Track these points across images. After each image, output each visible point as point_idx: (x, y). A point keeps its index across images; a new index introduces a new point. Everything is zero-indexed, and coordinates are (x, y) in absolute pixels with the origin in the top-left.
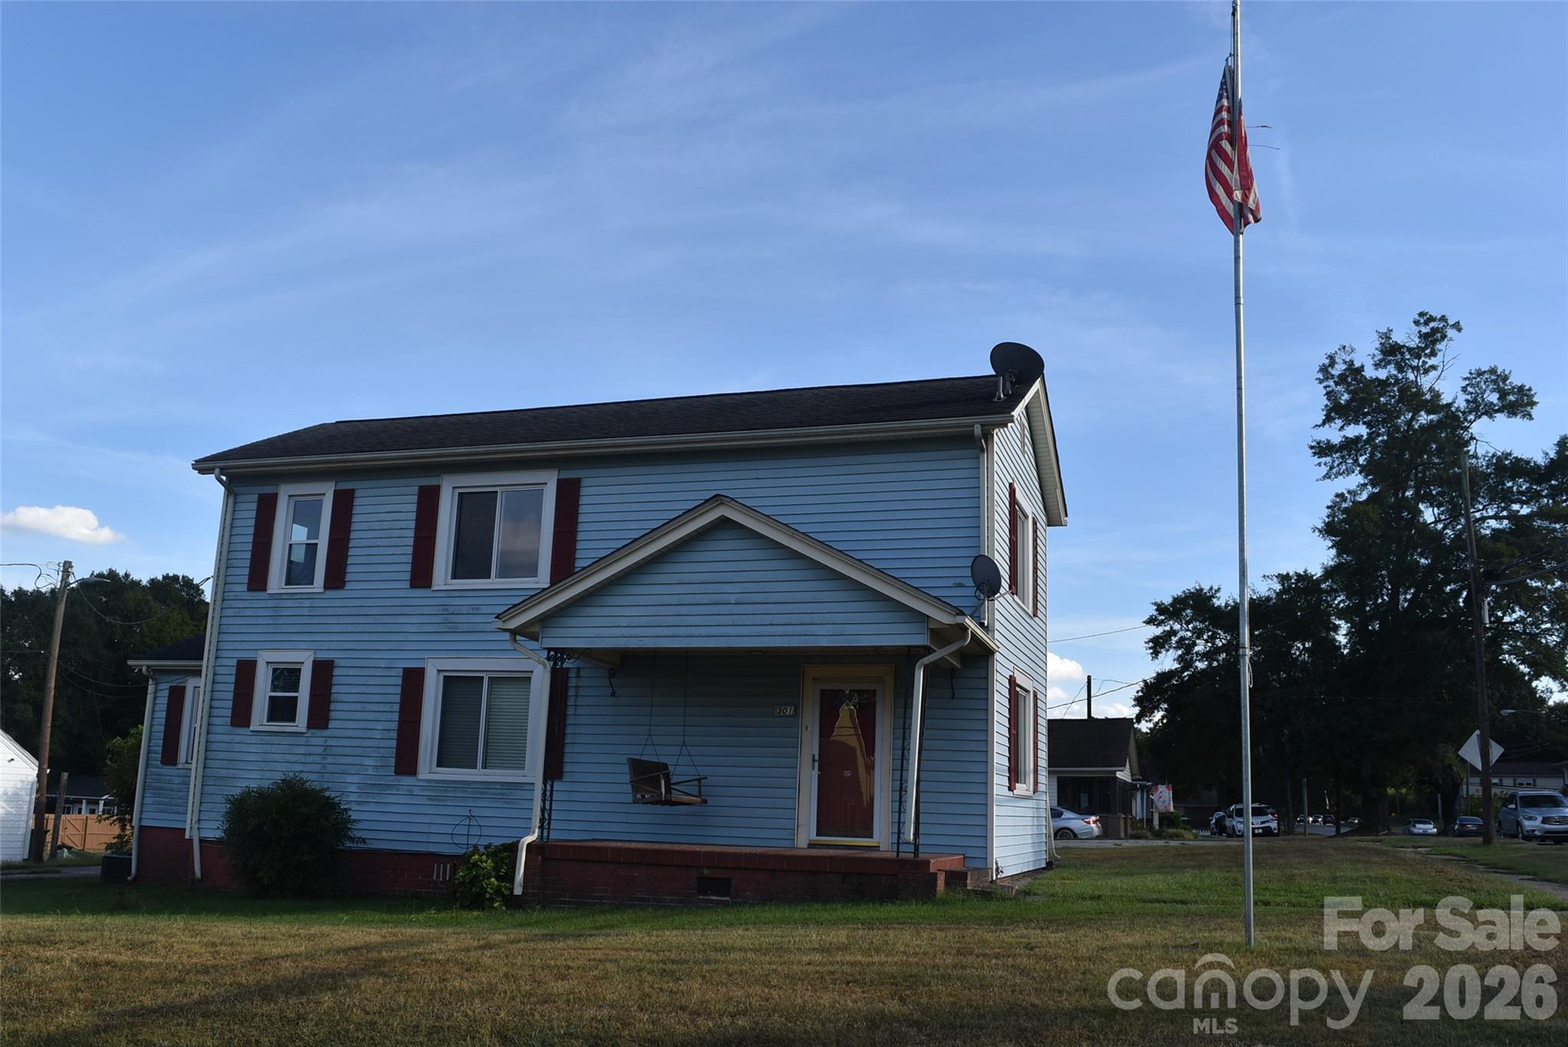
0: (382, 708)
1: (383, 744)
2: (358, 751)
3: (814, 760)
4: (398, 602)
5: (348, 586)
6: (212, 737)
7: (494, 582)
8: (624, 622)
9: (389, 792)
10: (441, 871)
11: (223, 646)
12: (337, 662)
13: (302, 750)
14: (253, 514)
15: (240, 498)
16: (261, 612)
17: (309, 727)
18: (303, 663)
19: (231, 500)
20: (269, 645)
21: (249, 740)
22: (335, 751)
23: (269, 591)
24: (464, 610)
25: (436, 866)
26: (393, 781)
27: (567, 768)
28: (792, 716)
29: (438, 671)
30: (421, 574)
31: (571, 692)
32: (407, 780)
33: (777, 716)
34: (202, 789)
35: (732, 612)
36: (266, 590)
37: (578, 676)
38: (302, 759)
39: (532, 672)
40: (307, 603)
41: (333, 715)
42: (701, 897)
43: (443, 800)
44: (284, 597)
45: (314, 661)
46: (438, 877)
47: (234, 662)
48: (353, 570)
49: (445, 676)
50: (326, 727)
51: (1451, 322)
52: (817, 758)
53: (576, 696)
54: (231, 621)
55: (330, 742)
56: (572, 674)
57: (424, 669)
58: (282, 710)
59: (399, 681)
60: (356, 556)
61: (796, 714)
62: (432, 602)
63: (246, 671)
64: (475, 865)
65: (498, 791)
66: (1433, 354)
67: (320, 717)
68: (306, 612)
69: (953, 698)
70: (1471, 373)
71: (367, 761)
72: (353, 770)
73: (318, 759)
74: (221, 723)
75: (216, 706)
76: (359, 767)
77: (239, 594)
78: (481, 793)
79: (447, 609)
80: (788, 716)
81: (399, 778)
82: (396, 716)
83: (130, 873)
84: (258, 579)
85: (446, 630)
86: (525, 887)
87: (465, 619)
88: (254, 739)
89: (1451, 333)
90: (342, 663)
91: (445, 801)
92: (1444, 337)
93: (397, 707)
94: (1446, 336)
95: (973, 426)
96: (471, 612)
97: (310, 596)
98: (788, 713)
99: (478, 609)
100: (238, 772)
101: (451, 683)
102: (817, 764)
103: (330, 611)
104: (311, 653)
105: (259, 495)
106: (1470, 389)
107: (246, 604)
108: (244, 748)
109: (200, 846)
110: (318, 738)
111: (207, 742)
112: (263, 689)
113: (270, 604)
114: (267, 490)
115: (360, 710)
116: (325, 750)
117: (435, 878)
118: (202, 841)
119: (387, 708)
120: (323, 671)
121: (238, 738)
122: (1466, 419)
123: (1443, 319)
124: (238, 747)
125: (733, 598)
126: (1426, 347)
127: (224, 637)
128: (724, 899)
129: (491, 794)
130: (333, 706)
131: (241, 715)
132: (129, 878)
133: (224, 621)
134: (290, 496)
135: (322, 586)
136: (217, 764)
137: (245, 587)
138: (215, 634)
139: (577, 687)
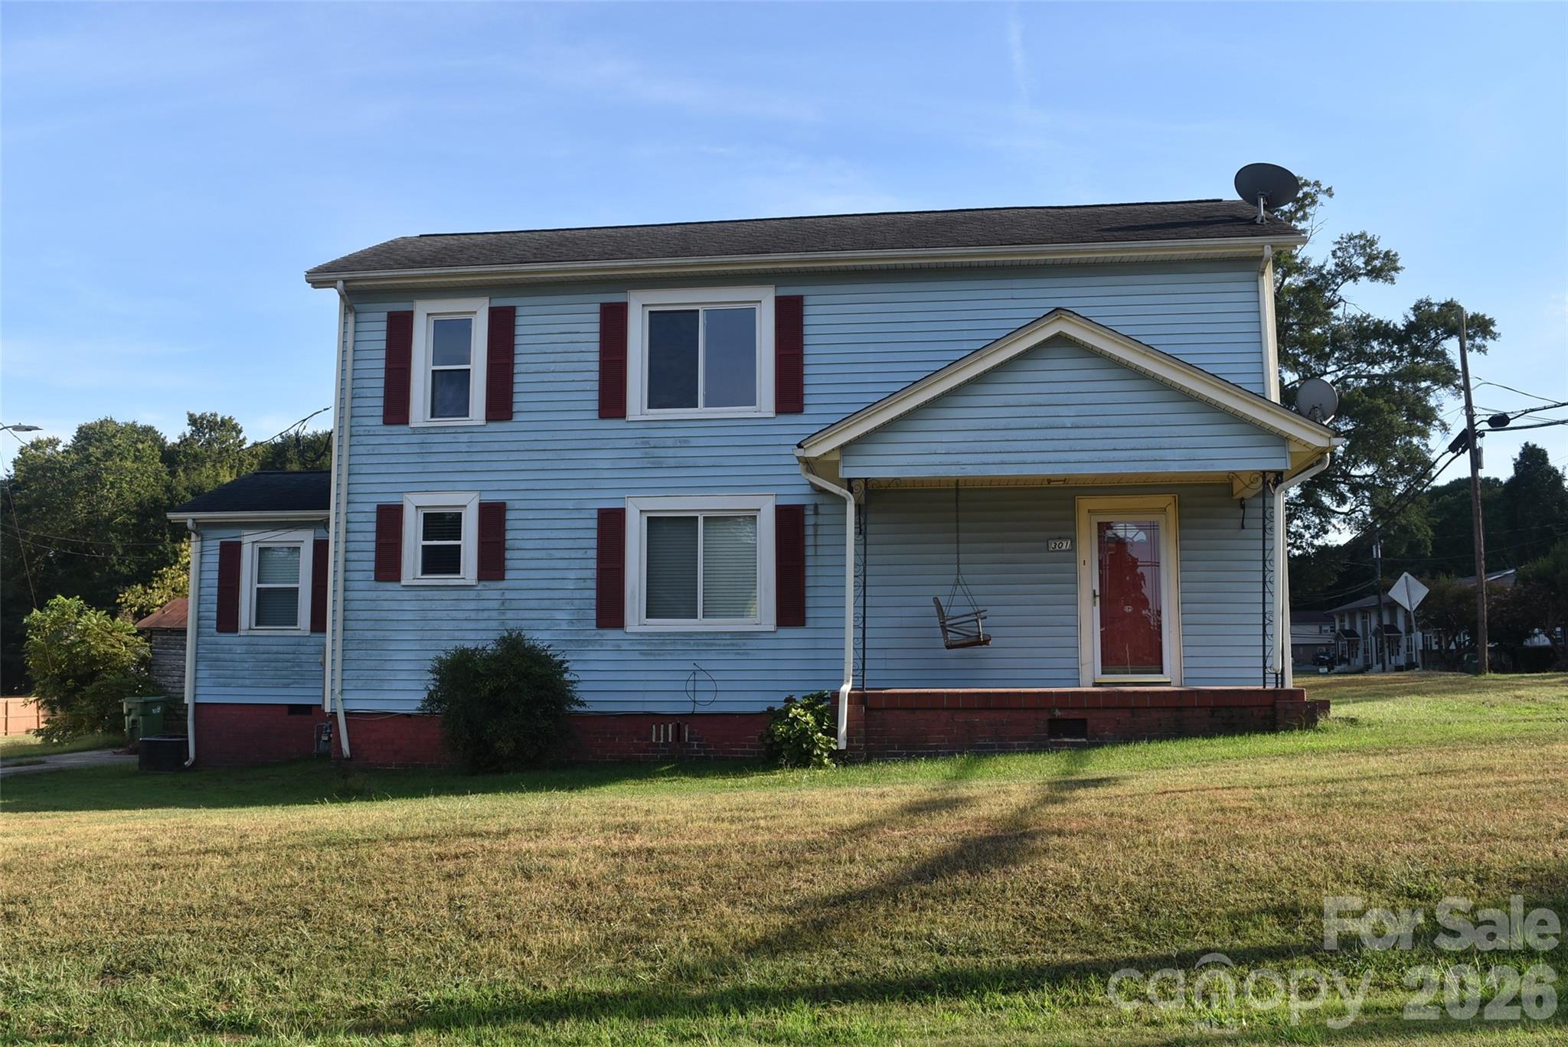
0: (573, 554)
1: (577, 594)
2: (547, 604)
3: (1095, 596)
4: (586, 435)
5: (517, 417)
6: (351, 595)
7: (701, 411)
8: (941, 448)
9: (590, 648)
10: (662, 732)
11: (355, 489)
12: (509, 504)
13: (473, 605)
14: (383, 335)
15: (362, 317)
16: (403, 449)
17: (481, 577)
18: (465, 506)
19: (351, 319)
20: (416, 487)
21: (399, 596)
22: (515, 605)
23: (412, 425)
24: (670, 442)
25: (654, 727)
26: (595, 635)
27: (809, 613)
28: (1069, 550)
29: (641, 511)
30: (612, 403)
31: (809, 531)
32: (612, 634)
33: (1052, 551)
34: (343, 656)
35: (1069, 437)
36: (408, 423)
37: (816, 513)
38: (473, 615)
39: (759, 510)
40: (464, 438)
41: (508, 564)
42: (1053, 740)
43: (659, 655)
44: (433, 431)
45: (480, 504)
46: (658, 738)
47: (373, 508)
48: (521, 400)
49: (648, 517)
50: (502, 578)
51: (1324, 188)
52: (1097, 593)
53: (816, 535)
54: (364, 459)
55: (508, 595)
56: (809, 512)
57: (623, 510)
58: (440, 561)
59: (594, 524)
60: (522, 382)
61: (1073, 549)
62: (628, 434)
63: (389, 518)
64: (795, 719)
65: (729, 642)
66: (1304, 218)
67: (492, 565)
68: (463, 448)
69: (1243, 528)
70: (1342, 238)
71: (559, 615)
72: (543, 625)
73: (494, 614)
74: (361, 578)
75: (352, 559)
76: (549, 621)
77: (373, 428)
78: (706, 644)
79: (648, 443)
80: (1064, 551)
81: (601, 632)
82: (593, 564)
83: (188, 758)
84: (396, 409)
85: (649, 466)
86: (849, 740)
87: (671, 452)
88: (407, 595)
89: (1321, 198)
90: (517, 505)
91: (663, 655)
92: (1314, 202)
93: (593, 553)
94: (1316, 202)
95: (1263, 247)
96: (679, 444)
97: (468, 430)
98: (1064, 547)
99: (688, 441)
100: (387, 633)
101: (655, 524)
102: (1098, 599)
103: (496, 447)
104: (476, 494)
105: (389, 313)
106: (1339, 254)
107: (382, 440)
108: (394, 605)
109: (346, 720)
110: (492, 591)
111: (345, 600)
112: (413, 540)
113: (415, 439)
114: (400, 307)
115: (545, 557)
116: (503, 604)
117: (654, 740)
118: (348, 714)
119: (580, 554)
120: (493, 516)
121: (387, 595)
122: (1334, 282)
123: (1317, 184)
124: (386, 605)
125: (1068, 422)
126: (1296, 211)
127: (355, 479)
128: (1079, 740)
129: (719, 645)
130: (508, 554)
131: (388, 566)
132: (186, 763)
133: (355, 460)
134: (428, 314)
135: (484, 418)
136: (360, 625)
137: (380, 421)
138: (345, 475)
139: (816, 525)
